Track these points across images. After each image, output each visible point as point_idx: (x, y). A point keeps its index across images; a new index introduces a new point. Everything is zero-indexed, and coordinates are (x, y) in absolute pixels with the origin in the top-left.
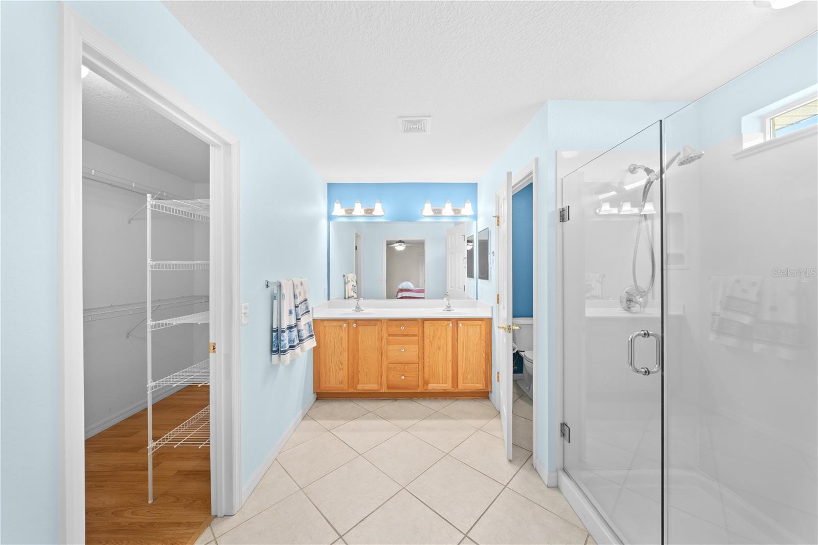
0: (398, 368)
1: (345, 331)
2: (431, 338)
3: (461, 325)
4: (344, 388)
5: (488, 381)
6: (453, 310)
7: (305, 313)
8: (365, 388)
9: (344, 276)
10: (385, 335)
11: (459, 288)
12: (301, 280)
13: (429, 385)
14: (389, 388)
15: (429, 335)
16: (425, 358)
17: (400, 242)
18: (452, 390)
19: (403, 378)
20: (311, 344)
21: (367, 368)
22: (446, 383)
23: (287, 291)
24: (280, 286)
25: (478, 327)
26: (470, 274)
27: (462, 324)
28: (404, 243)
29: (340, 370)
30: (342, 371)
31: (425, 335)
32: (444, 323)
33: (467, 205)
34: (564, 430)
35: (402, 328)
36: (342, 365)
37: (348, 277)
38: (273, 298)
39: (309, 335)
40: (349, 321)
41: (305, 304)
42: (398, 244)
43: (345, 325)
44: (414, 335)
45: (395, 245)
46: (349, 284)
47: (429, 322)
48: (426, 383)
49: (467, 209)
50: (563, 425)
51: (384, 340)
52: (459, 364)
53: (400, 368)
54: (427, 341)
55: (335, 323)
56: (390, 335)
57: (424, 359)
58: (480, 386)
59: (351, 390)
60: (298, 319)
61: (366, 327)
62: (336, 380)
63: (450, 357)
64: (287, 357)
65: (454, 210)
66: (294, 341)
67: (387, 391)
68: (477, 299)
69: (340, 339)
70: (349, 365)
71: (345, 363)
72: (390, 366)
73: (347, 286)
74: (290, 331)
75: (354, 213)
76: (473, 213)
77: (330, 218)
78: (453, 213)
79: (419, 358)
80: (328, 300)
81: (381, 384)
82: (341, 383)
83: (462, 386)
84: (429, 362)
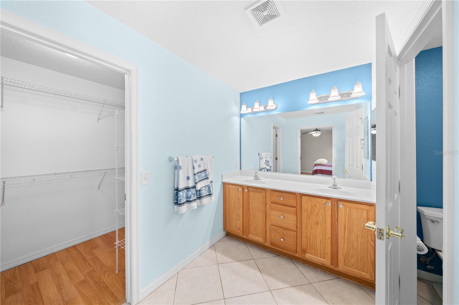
0: (279, 231)
1: (241, 193)
2: (309, 212)
3: (341, 206)
4: (240, 233)
6: (341, 188)
7: (205, 179)
8: (254, 238)
9: (259, 154)
10: (269, 202)
11: (357, 167)
12: (202, 156)
13: (307, 254)
14: (271, 244)
15: (307, 209)
16: (303, 229)
17: (316, 130)
18: (332, 267)
19: (282, 240)
21: (255, 224)
22: (324, 258)
23: (185, 165)
24: (178, 160)
25: (365, 212)
27: (343, 205)
28: (319, 131)
29: (238, 220)
30: (239, 221)
31: (303, 208)
32: (322, 201)
35: (282, 199)
36: (239, 217)
37: (262, 155)
38: (175, 168)
39: (208, 194)
40: (244, 187)
41: (205, 173)
42: (314, 132)
43: (240, 189)
44: (293, 207)
45: (312, 133)
46: (263, 159)
47: (307, 197)
48: (304, 251)
51: (268, 206)
52: (339, 244)
53: (280, 231)
54: (304, 215)
55: (235, 187)
56: (272, 203)
57: (301, 229)
59: (245, 237)
60: (196, 183)
61: (255, 193)
62: (235, 226)
63: (329, 235)
64: (183, 208)
65: (342, 94)
66: (190, 198)
67: (270, 246)
69: (238, 198)
70: (244, 218)
71: (241, 216)
72: (272, 228)
73: (261, 160)
74: (187, 191)
75: (254, 110)
77: (241, 115)
78: (339, 98)
79: (297, 227)
80: (240, 170)
81: (265, 239)
82: (239, 229)
83: (342, 268)
84: (306, 234)
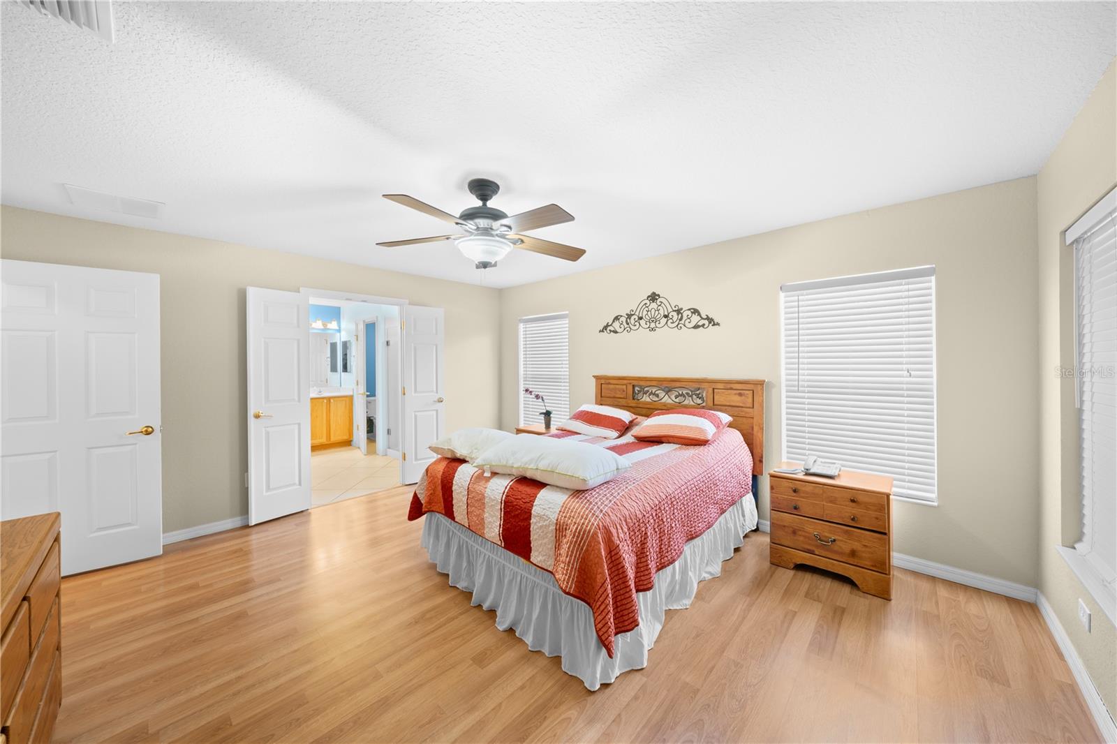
5: (351, 433)
18: (327, 443)
25: (344, 401)
26: (334, 369)
27: (332, 400)
33: (333, 322)
34: (389, 432)
49: (333, 325)
50: (388, 430)
58: (346, 437)
65: (323, 325)
68: (341, 386)
76: (338, 328)
78: (322, 327)
83: (334, 439)
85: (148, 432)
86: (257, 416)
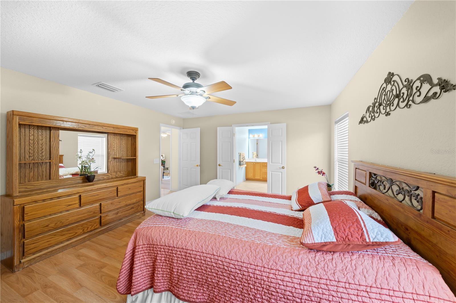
1: (253, 164)
4: (252, 178)
12: (244, 153)
14: (262, 178)
20: (245, 165)
21: (257, 173)
23: (242, 155)
24: (241, 154)
29: (251, 173)
38: (239, 156)
40: (253, 162)
41: (245, 158)
46: (254, 155)
51: (261, 167)
55: (250, 163)
59: (254, 178)
60: (243, 160)
61: (257, 164)
62: (250, 176)
64: (242, 166)
69: (251, 166)
71: (253, 172)
74: (242, 162)
75: (260, 137)
77: (249, 138)
81: (261, 178)
82: (252, 176)
85: (198, 166)
86: (219, 165)
